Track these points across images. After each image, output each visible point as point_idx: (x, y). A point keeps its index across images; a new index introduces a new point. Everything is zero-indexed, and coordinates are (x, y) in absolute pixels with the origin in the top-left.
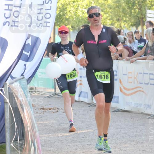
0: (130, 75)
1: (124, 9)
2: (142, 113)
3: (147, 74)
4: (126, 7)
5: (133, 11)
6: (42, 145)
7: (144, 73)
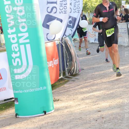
2: (122, 46)
3: (123, 29)
5: (116, 2)
6: (80, 63)
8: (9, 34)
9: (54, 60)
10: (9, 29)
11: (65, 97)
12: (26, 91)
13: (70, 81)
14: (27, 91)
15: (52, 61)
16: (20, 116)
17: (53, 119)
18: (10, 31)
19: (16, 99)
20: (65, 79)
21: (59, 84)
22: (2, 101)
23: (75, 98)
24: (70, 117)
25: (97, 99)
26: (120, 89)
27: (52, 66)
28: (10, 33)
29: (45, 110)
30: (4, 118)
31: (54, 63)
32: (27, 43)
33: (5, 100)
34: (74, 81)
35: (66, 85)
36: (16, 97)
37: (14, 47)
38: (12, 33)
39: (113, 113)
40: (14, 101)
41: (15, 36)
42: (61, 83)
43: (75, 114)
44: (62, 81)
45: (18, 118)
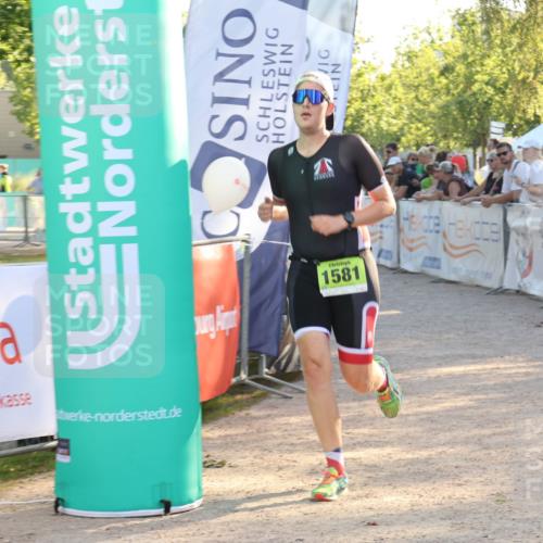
0: (460, 225)
1: (455, 120)
2: (477, 286)
3: (488, 224)
4: (459, 116)
5: (469, 122)
7: (484, 223)
8: (63, 199)
9: (223, 311)
10: (68, 180)
11: (247, 453)
12: (103, 418)
13: (270, 398)
14: (107, 417)
15: (211, 316)
16: (69, 511)
17: (194, 535)
18: (68, 189)
19: (64, 444)
20: (256, 388)
21: (230, 405)
22: (9, 444)
23: (286, 464)
24: (260, 532)
25: (369, 475)
26: (459, 449)
27: (211, 332)
28: (69, 197)
29: (167, 498)
30: (9, 512)
31: (219, 323)
32: (129, 240)
33: (21, 442)
34: (286, 397)
35: (254, 412)
36: (63, 436)
37: (75, 250)
38: (77, 198)
39: (424, 536)
40: (54, 449)
41: (84, 208)
42: (236, 402)
43: (279, 525)
44: (242, 393)
45: (64, 514)
